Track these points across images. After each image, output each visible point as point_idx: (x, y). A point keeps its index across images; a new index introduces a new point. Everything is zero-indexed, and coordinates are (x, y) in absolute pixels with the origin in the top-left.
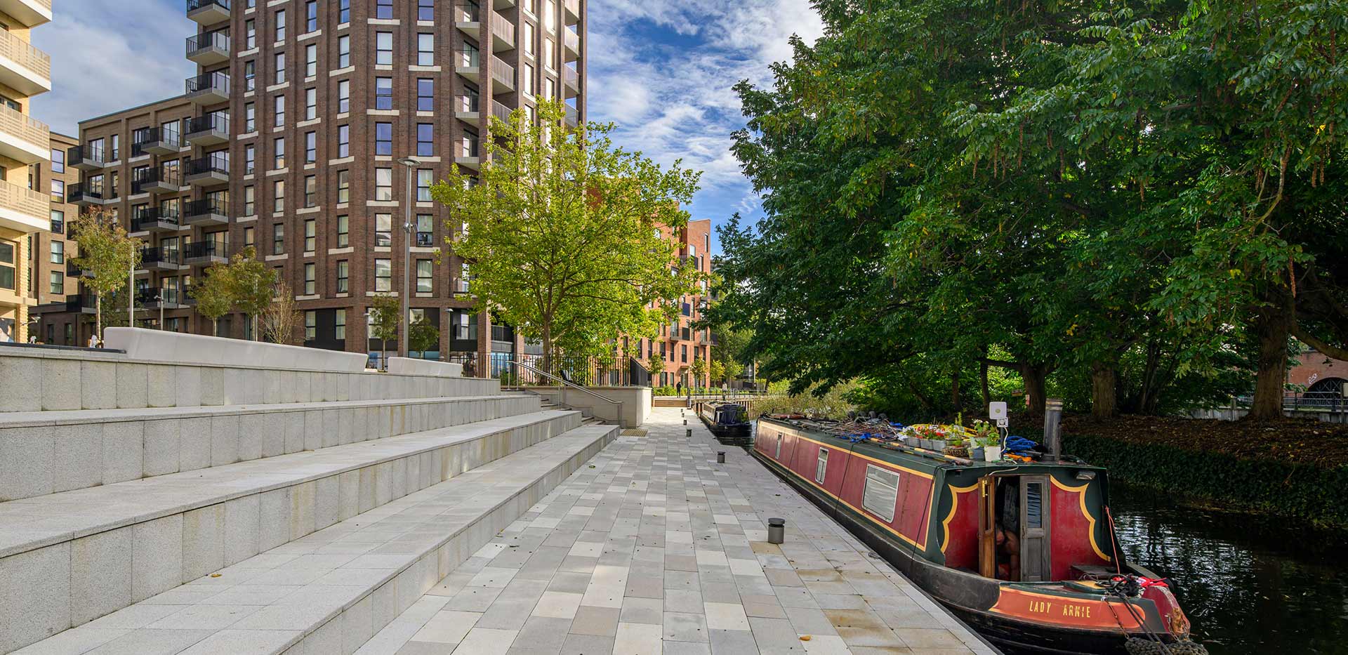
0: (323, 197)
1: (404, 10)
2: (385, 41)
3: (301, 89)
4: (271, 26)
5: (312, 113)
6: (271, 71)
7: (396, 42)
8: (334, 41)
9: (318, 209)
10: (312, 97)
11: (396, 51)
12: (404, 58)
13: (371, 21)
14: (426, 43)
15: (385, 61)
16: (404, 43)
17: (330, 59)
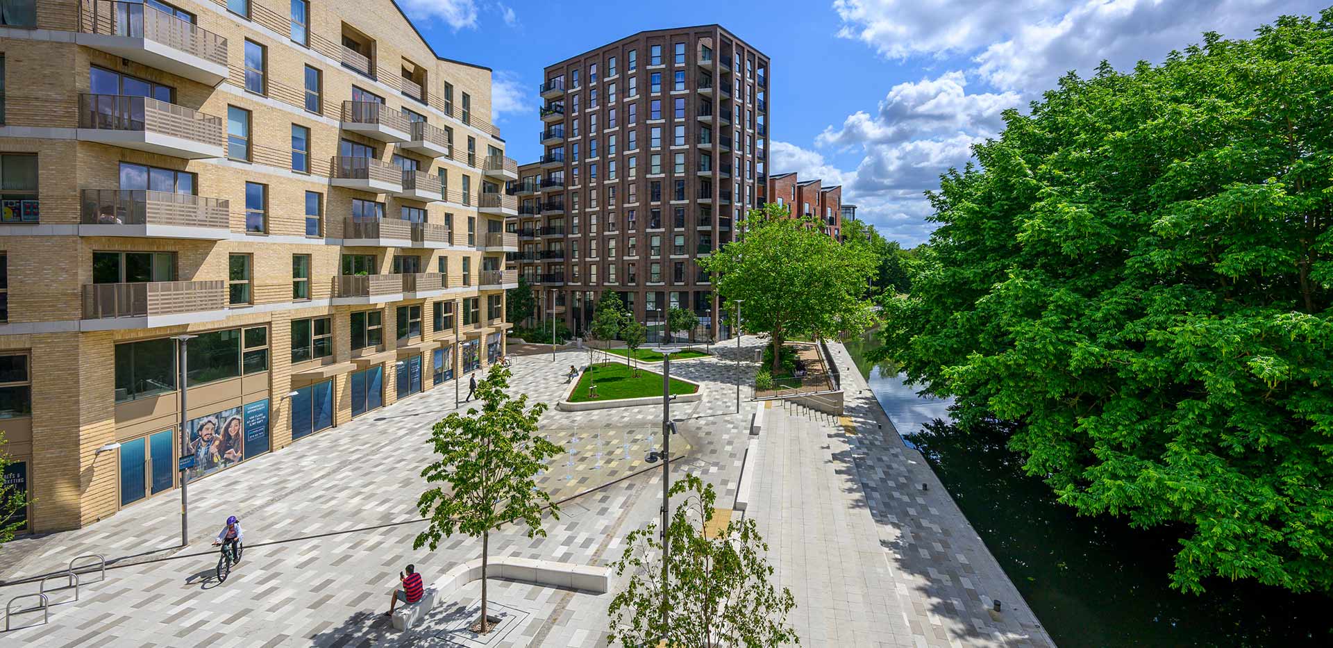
0: (620, 226)
1: (668, 114)
2: (656, 133)
3: (606, 161)
4: (588, 123)
5: (613, 175)
6: (588, 150)
7: (663, 133)
8: (626, 133)
9: (617, 232)
10: (613, 166)
11: (663, 139)
12: (668, 142)
13: (649, 122)
14: (680, 131)
15: (656, 145)
16: (667, 134)
17: (624, 144)
